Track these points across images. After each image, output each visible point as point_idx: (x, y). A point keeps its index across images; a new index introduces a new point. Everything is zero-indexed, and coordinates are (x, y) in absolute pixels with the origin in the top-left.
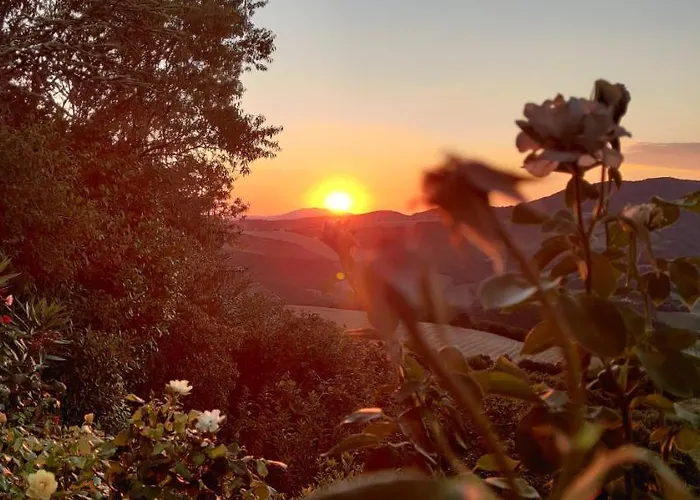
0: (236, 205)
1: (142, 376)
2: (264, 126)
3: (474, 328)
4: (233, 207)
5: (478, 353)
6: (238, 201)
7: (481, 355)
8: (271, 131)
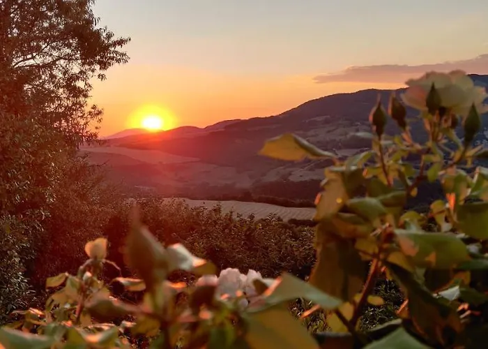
0: (93, 110)
1: (31, 253)
2: (114, 39)
3: (255, 201)
4: (90, 112)
5: (260, 218)
6: (94, 107)
7: (262, 219)
8: (121, 42)
